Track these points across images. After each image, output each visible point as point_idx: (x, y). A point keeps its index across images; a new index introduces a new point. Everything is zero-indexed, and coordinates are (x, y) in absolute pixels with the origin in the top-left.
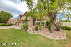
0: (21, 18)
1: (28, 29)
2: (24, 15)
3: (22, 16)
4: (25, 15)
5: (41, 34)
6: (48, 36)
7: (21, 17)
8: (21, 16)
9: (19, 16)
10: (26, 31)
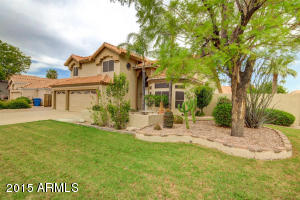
0: (76, 74)
1: (127, 121)
2: (93, 60)
3: (81, 64)
4: (98, 61)
5: (195, 141)
6: (230, 146)
7: (77, 66)
8: (76, 64)
9: (66, 65)
10: (122, 131)
